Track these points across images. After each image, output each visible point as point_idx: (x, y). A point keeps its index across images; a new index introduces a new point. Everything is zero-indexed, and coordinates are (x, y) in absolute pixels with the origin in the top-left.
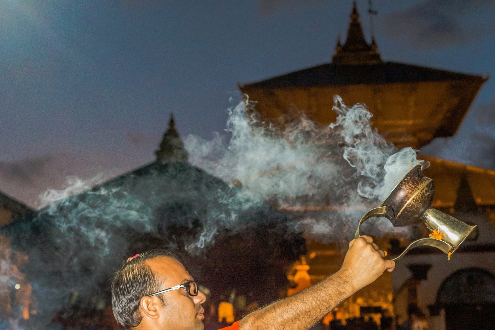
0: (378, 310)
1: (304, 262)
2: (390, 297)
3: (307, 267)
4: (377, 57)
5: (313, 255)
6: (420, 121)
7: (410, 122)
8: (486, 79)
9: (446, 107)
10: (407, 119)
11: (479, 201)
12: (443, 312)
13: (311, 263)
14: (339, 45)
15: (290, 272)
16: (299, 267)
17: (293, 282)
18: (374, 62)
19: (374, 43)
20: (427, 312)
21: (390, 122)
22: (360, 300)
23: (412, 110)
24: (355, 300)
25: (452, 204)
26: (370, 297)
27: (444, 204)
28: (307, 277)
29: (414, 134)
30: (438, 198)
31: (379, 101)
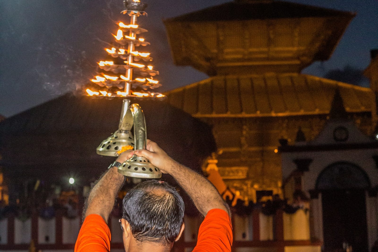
0: (270, 193)
1: (214, 157)
2: (280, 184)
3: (216, 161)
5: (221, 152)
6: (302, 48)
7: (295, 49)
8: (354, 16)
9: (322, 37)
10: (293, 45)
11: (348, 109)
12: (320, 196)
13: (219, 158)
15: (204, 165)
16: (210, 161)
17: (206, 172)
20: (308, 195)
21: (280, 49)
22: (256, 186)
23: (297, 39)
24: (252, 186)
25: (327, 112)
26: (264, 183)
27: (321, 112)
28: (216, 169)
29: (298, 58)
30: (316, 108)
31: (271, 32)
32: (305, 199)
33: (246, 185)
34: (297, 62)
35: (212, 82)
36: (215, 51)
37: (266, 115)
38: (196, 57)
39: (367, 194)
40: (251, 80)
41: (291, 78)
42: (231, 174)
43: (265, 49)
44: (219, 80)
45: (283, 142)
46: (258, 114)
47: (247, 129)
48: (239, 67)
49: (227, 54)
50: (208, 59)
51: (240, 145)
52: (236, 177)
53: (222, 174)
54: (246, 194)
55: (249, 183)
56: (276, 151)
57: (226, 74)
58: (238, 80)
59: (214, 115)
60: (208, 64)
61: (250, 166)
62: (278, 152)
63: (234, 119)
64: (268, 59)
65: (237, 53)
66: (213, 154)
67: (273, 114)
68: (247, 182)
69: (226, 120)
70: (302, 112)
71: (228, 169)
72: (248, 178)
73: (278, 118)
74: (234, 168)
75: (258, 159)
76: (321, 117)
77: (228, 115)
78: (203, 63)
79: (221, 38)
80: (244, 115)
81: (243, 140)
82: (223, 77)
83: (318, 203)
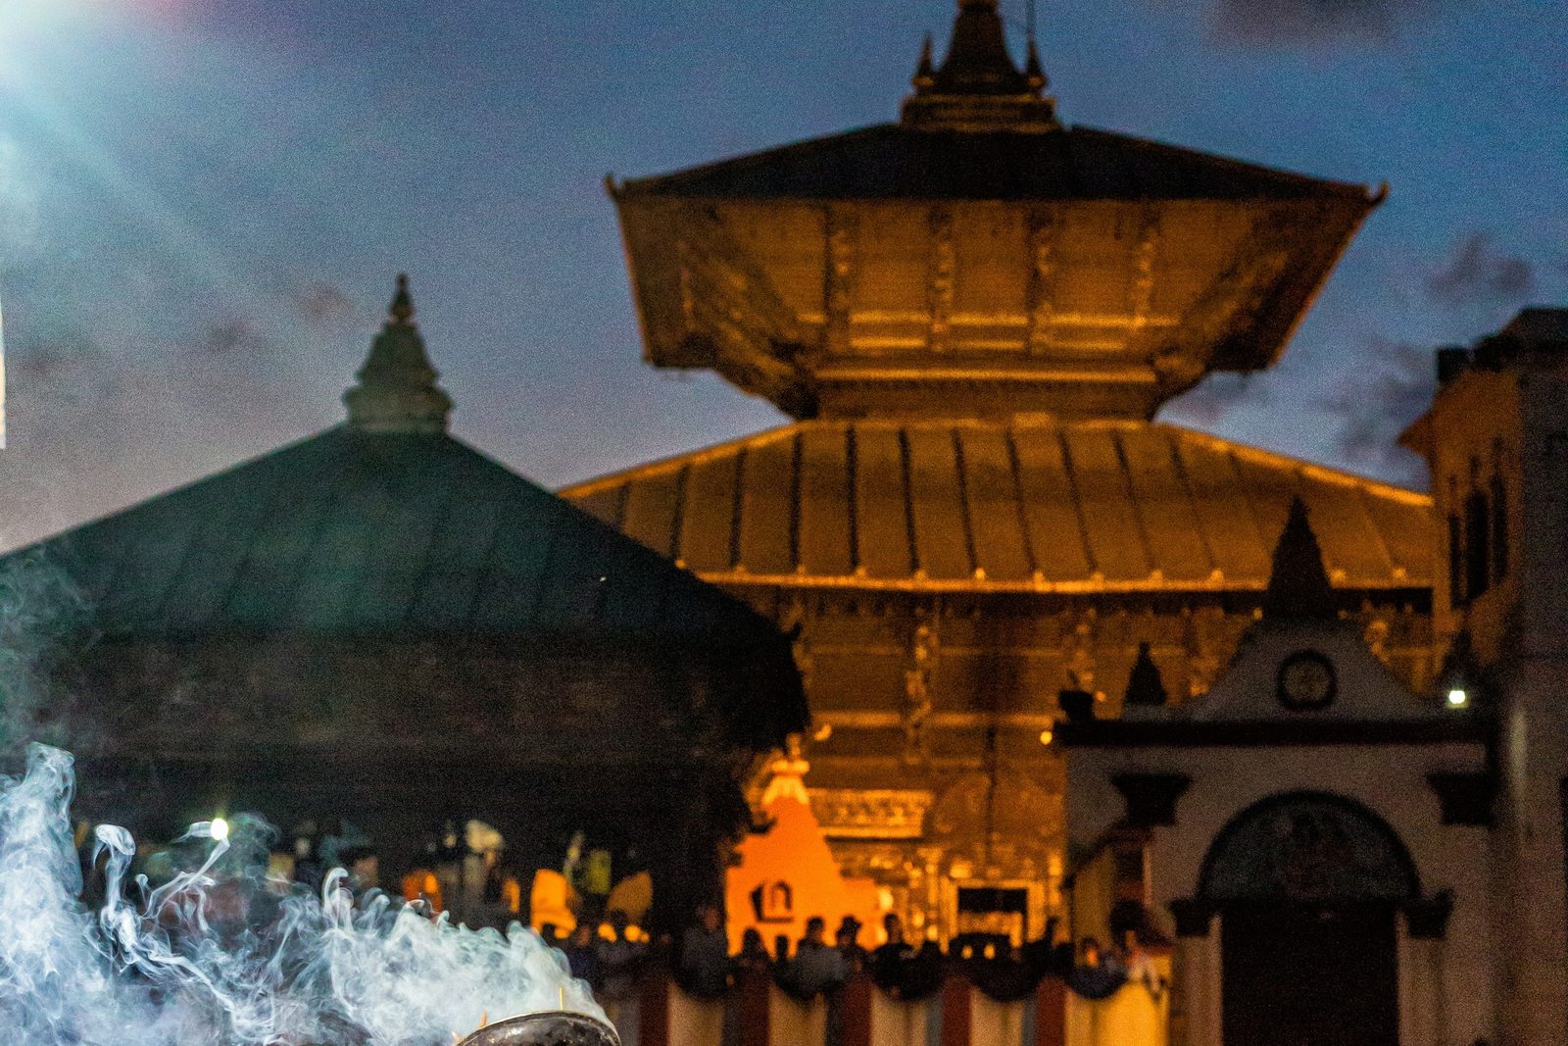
0: (1016, 901)
1: (795, 752)
2: (1056, 867)
3: (802, 766)
4: (1045, 111)
5: (823, 734)
6: (1166, 321)
7: (1140, 321)
8: (1380, 199)
9: (1248, 280)
10: (1130, 310)
11: (1338, 576)
12: (1216, 923)
13: (812, 751)
14: (925, 68)
15: (755, 782)
16: (779, 766)
17: (760, 812)
18: (1036, 128)
19: (1034, 65)
20: (1167, 925)
21: (1075, 319)
22: (961, 871)
23: (1145, 284)
24: (944, 868)
25: (1258, 584)
26: (991, 861)
27: (1233, 585)
28: (803, 795)
29: (1149, 361)
30: (1213, 565)
31: (1044, 251)
32: (1153, 941)
33: (920, 863)
34: (1144, 376)
35: (798, 441)
36: (817, 318)
37: (1011, 586)
38: (736, 336)
39: (1402, 927)
40: (957, 440)
41: (1118, 440)
42: (861, 819)
43: (1019, 320)
44: (825, 435)
45: (1076, 702)
46: (981, 580)
47: (934, 641)
48: (912, 384)
49: (865, 330)
50: (784, 350)
51: (904, 704)
52: (883, 833)
53: (824, 815)
54: (919, 899)
55: (933, 855)
56: (1046, 738)
57: (859, 413)
58: (903, 438)
59: (802, 579)
60: (786, 369)
61: (939, 791)
62: (1052, 740)
63: (883, 598)
64: (1025, 358)
65: (903, 329)
66: (794, 742)
67: (1040, 585)
68: (922, 852)
69: (851, 600)
70: (1155, 582)
71: (848, 796)
72: (928, 837)
73: (1057, 601)
74: (873, 796)
75: (976, 763)
76: (1231, 601)
77: (860, 579)
78: (767, 363)
79: (842, 268)
80: (921, 582)
81: (915, 684)
82: (842, 425)
83: (1208, 952)
